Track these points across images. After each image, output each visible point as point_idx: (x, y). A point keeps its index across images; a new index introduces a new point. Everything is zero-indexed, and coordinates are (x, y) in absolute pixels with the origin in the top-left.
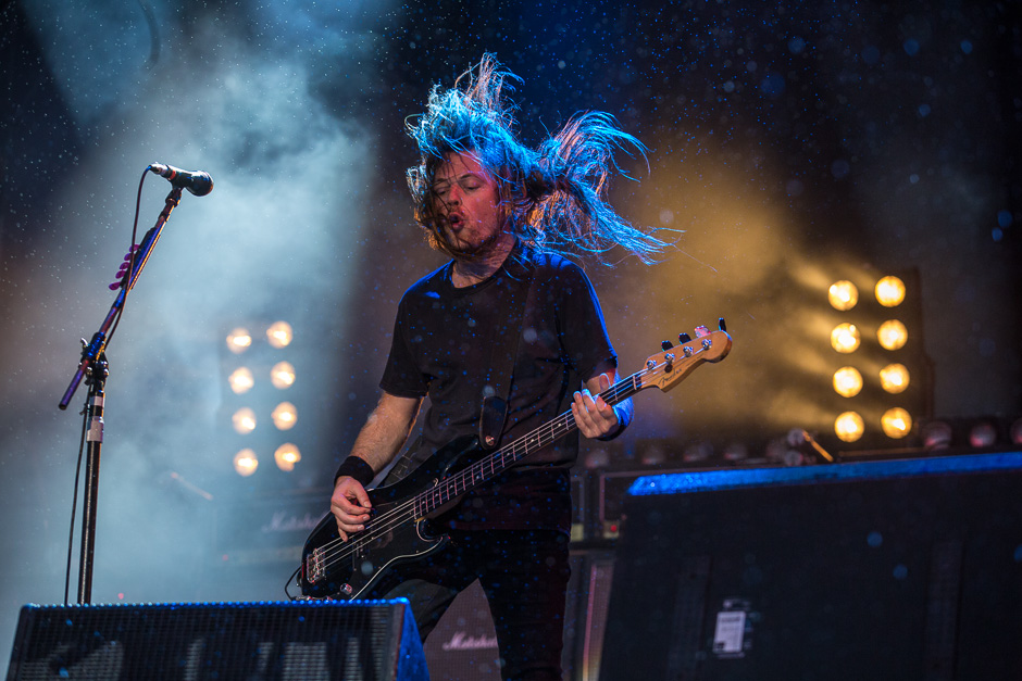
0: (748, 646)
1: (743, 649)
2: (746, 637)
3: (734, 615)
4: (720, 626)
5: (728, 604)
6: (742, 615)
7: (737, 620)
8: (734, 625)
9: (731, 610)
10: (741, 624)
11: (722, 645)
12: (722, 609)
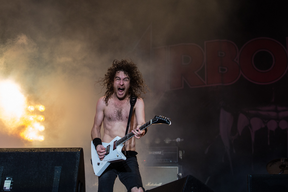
0: (11, 188)
1: (10, 189)
2: (11, 186)
3: (9, 181)
4: (5, 183)
5: (7, 178)
6: (10, 181)
7: (9, 182)
8: (8, 183)
9: (8, 180)
10: (10, 183)
11: (5, 188)
12: (6, 180)
